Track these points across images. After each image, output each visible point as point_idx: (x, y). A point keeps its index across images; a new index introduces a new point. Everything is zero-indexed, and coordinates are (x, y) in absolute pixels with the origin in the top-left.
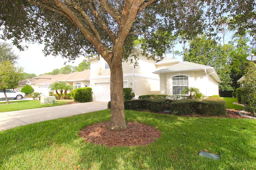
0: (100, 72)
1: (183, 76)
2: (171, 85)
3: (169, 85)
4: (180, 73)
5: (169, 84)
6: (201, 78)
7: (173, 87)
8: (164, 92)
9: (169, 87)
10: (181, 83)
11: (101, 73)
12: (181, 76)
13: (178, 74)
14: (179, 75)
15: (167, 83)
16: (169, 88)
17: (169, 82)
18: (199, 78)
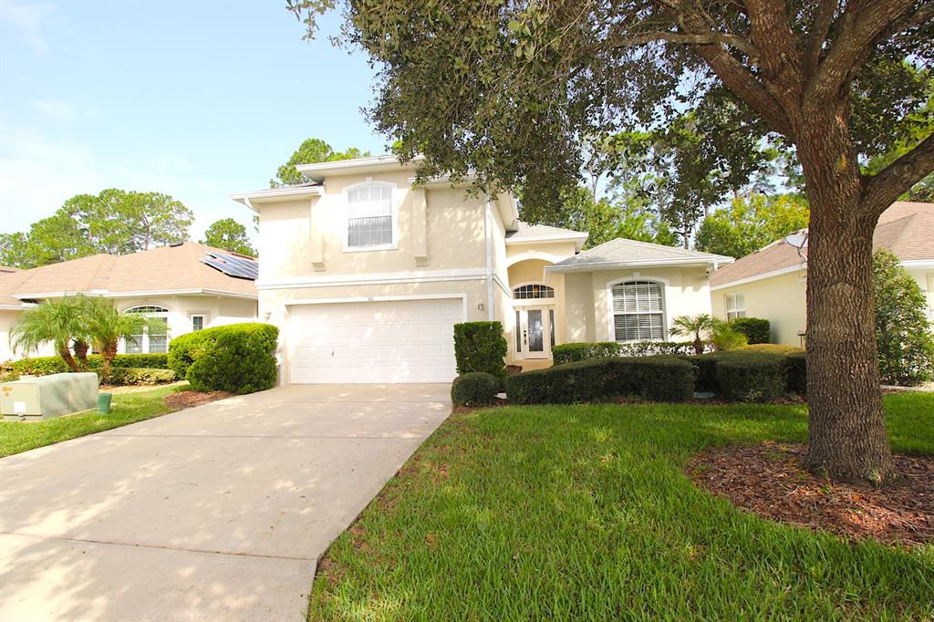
0: (323, 259)
1: (646, 283)
2: (610, 310)
3: (603, 311)
4: (639, 273)
5: (602, 306)
6: (696, 290)
7: (615, 316)
8: (580, 335)
9: (603, 316)
10: (641, 305)
11: (326, 261)
12: (639, 283)
13: (632, 275)
14: (637, 277)
15: (596, 305)
16: (604, 320)
17: (601, 299)
18: (689, 289)
